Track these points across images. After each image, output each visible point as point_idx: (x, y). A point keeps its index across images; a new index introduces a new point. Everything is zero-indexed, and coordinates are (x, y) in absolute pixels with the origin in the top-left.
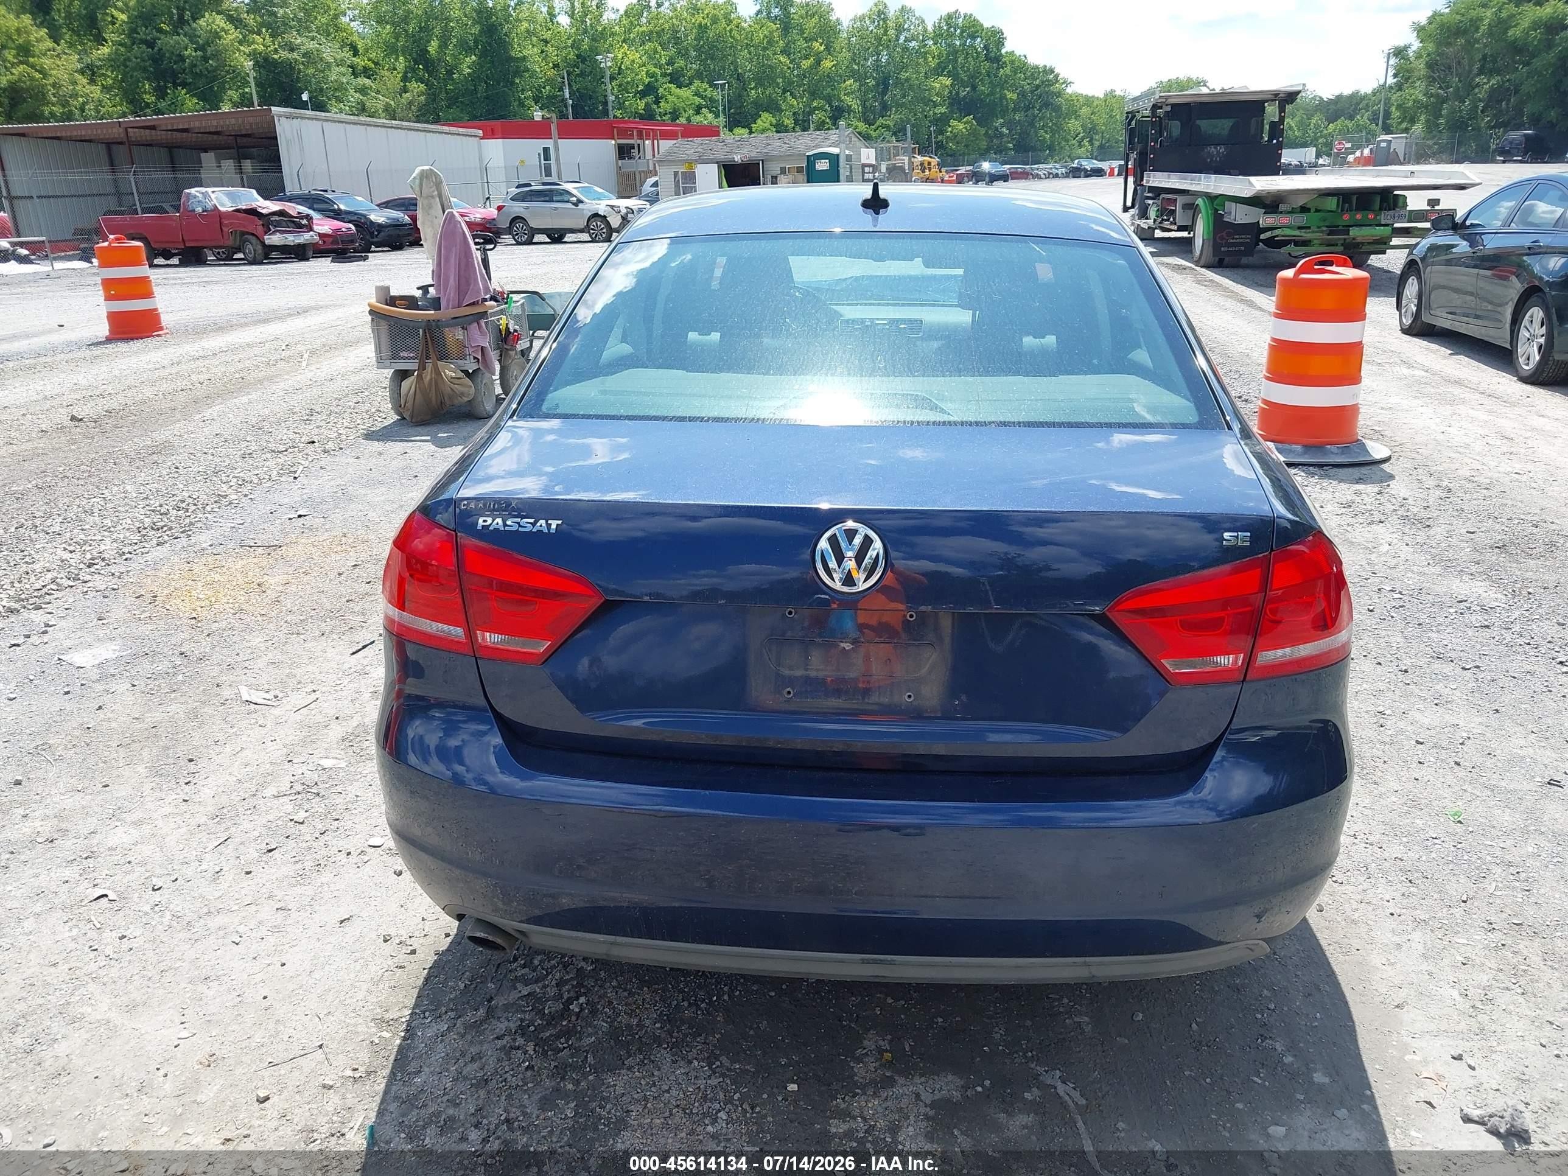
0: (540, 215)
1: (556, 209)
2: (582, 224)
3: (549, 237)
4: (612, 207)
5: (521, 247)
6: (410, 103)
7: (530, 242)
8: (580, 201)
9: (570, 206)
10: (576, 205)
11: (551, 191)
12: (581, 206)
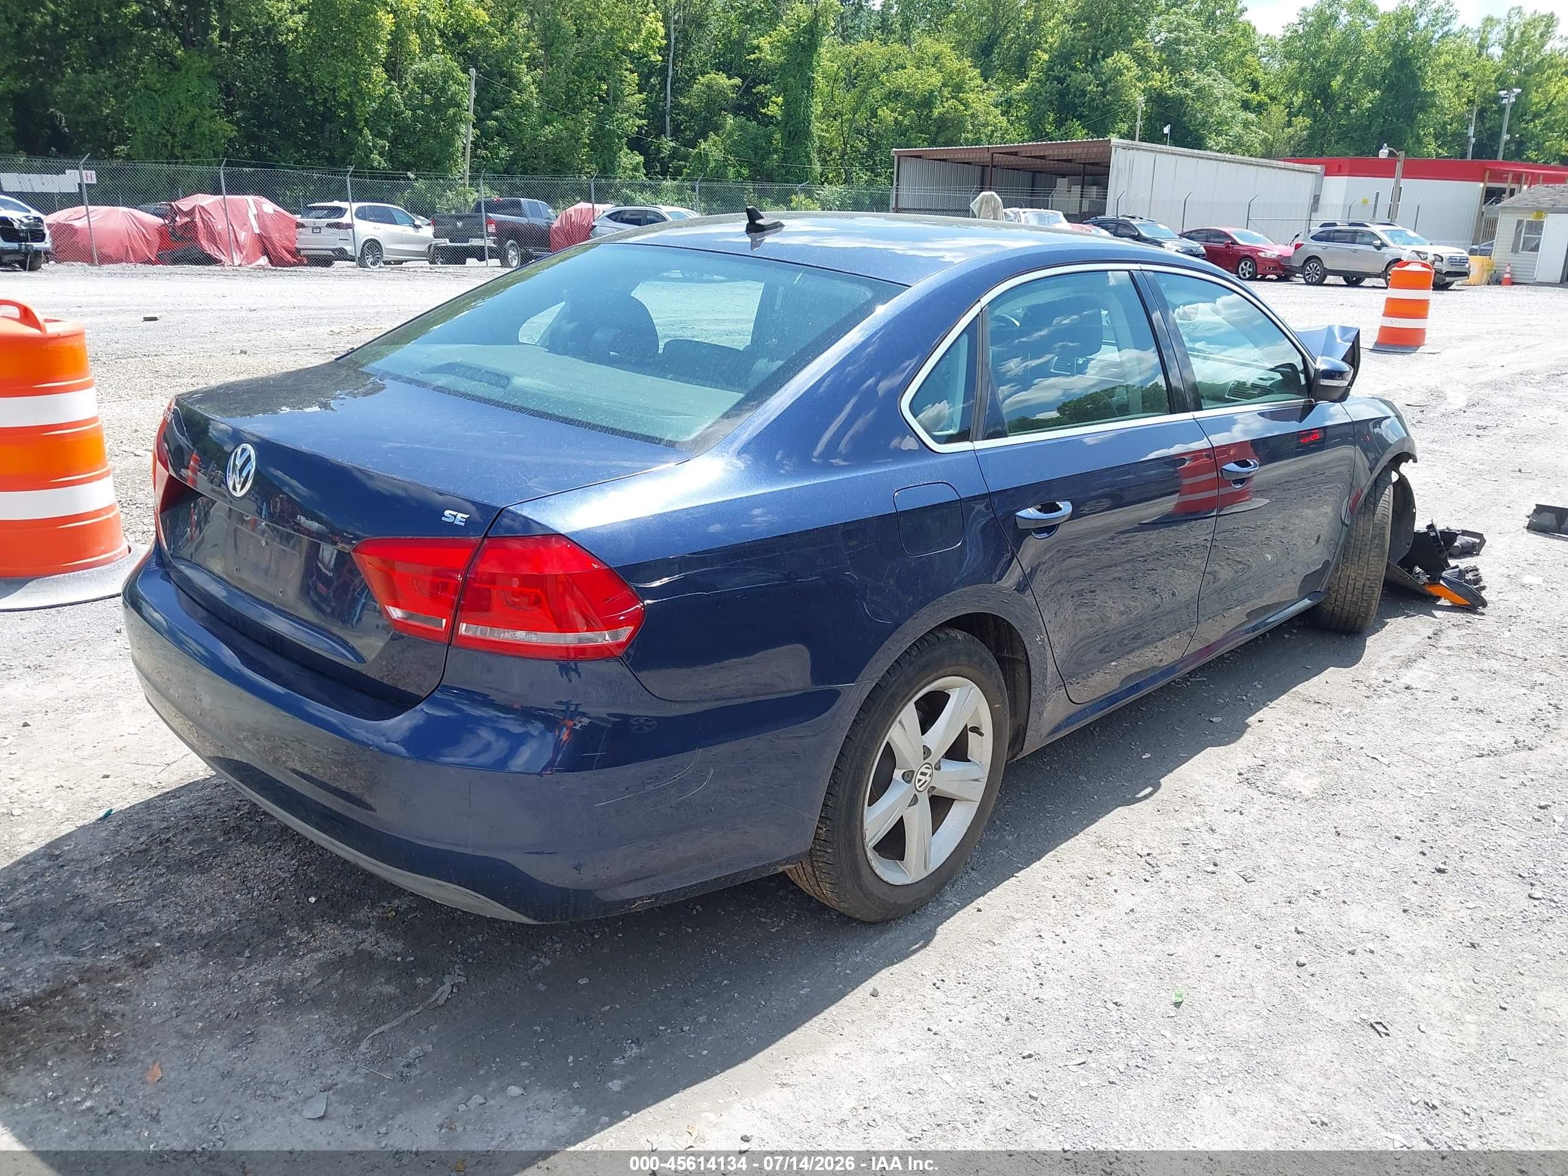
0: (1335, 255)
1: (1355, 251)
2: (1381, 268)
3: (1345, 279)
4: (1418, 253)
5: (1311, 287)
6: (1291, 138)
7: (1320, 283)
8: (1383, 245)
9: (1372, 249)
10: (1378, 248)
11: (1356, 232)
12: (1384, 250)
